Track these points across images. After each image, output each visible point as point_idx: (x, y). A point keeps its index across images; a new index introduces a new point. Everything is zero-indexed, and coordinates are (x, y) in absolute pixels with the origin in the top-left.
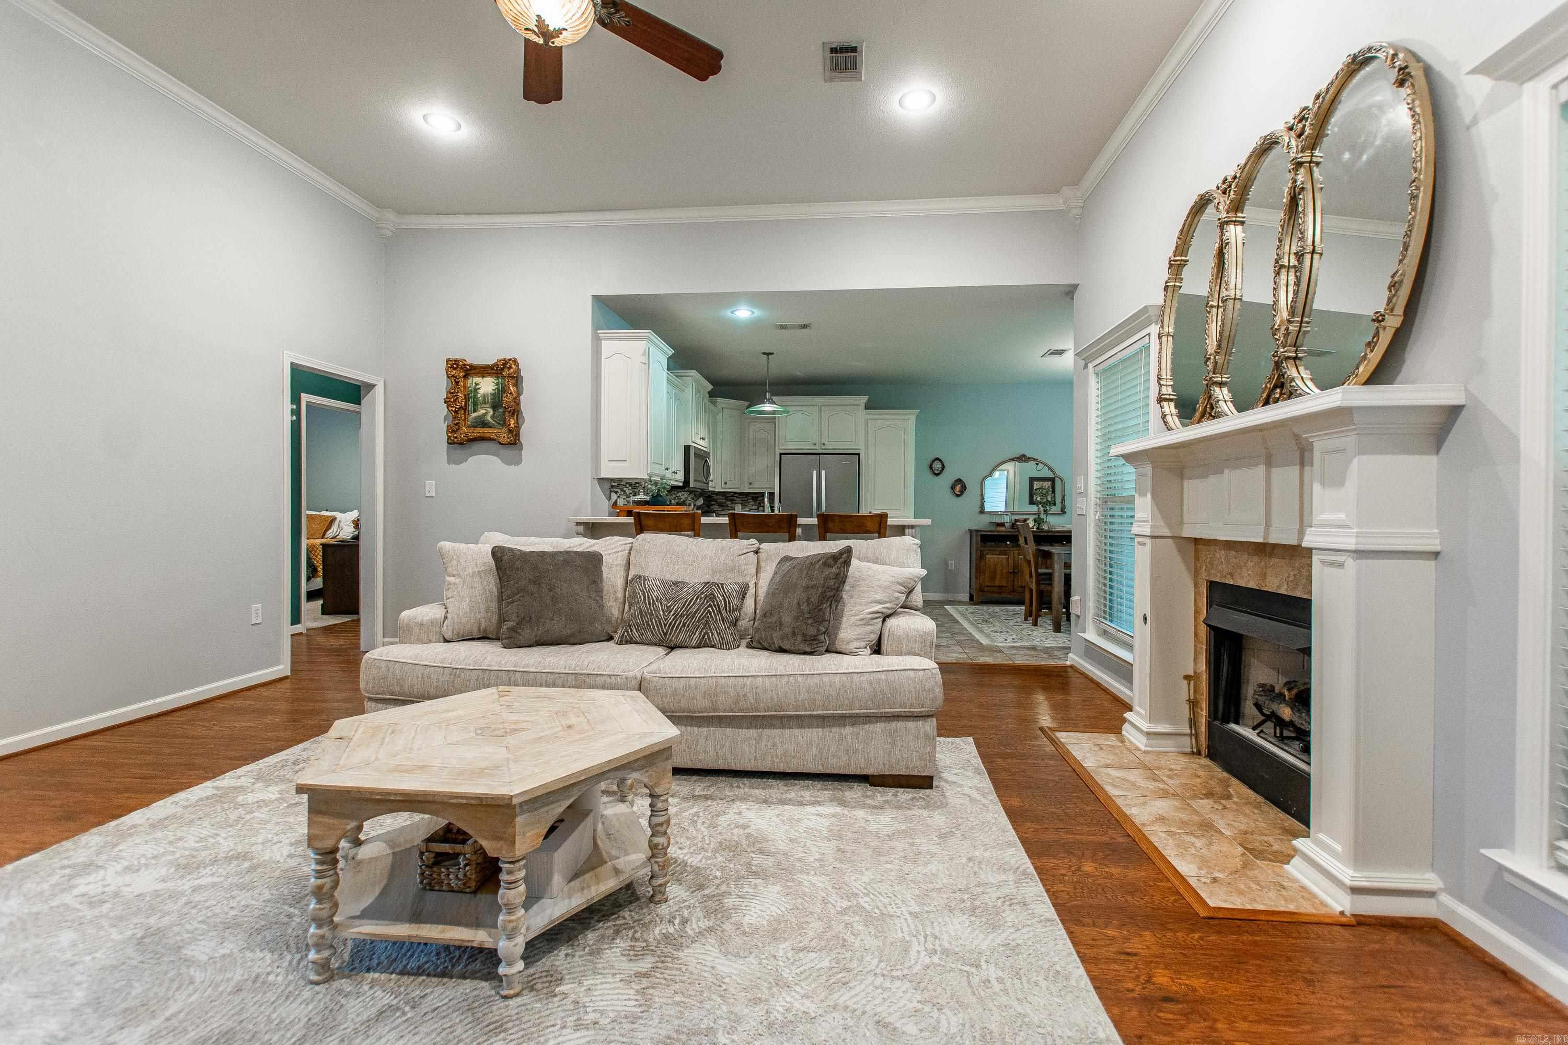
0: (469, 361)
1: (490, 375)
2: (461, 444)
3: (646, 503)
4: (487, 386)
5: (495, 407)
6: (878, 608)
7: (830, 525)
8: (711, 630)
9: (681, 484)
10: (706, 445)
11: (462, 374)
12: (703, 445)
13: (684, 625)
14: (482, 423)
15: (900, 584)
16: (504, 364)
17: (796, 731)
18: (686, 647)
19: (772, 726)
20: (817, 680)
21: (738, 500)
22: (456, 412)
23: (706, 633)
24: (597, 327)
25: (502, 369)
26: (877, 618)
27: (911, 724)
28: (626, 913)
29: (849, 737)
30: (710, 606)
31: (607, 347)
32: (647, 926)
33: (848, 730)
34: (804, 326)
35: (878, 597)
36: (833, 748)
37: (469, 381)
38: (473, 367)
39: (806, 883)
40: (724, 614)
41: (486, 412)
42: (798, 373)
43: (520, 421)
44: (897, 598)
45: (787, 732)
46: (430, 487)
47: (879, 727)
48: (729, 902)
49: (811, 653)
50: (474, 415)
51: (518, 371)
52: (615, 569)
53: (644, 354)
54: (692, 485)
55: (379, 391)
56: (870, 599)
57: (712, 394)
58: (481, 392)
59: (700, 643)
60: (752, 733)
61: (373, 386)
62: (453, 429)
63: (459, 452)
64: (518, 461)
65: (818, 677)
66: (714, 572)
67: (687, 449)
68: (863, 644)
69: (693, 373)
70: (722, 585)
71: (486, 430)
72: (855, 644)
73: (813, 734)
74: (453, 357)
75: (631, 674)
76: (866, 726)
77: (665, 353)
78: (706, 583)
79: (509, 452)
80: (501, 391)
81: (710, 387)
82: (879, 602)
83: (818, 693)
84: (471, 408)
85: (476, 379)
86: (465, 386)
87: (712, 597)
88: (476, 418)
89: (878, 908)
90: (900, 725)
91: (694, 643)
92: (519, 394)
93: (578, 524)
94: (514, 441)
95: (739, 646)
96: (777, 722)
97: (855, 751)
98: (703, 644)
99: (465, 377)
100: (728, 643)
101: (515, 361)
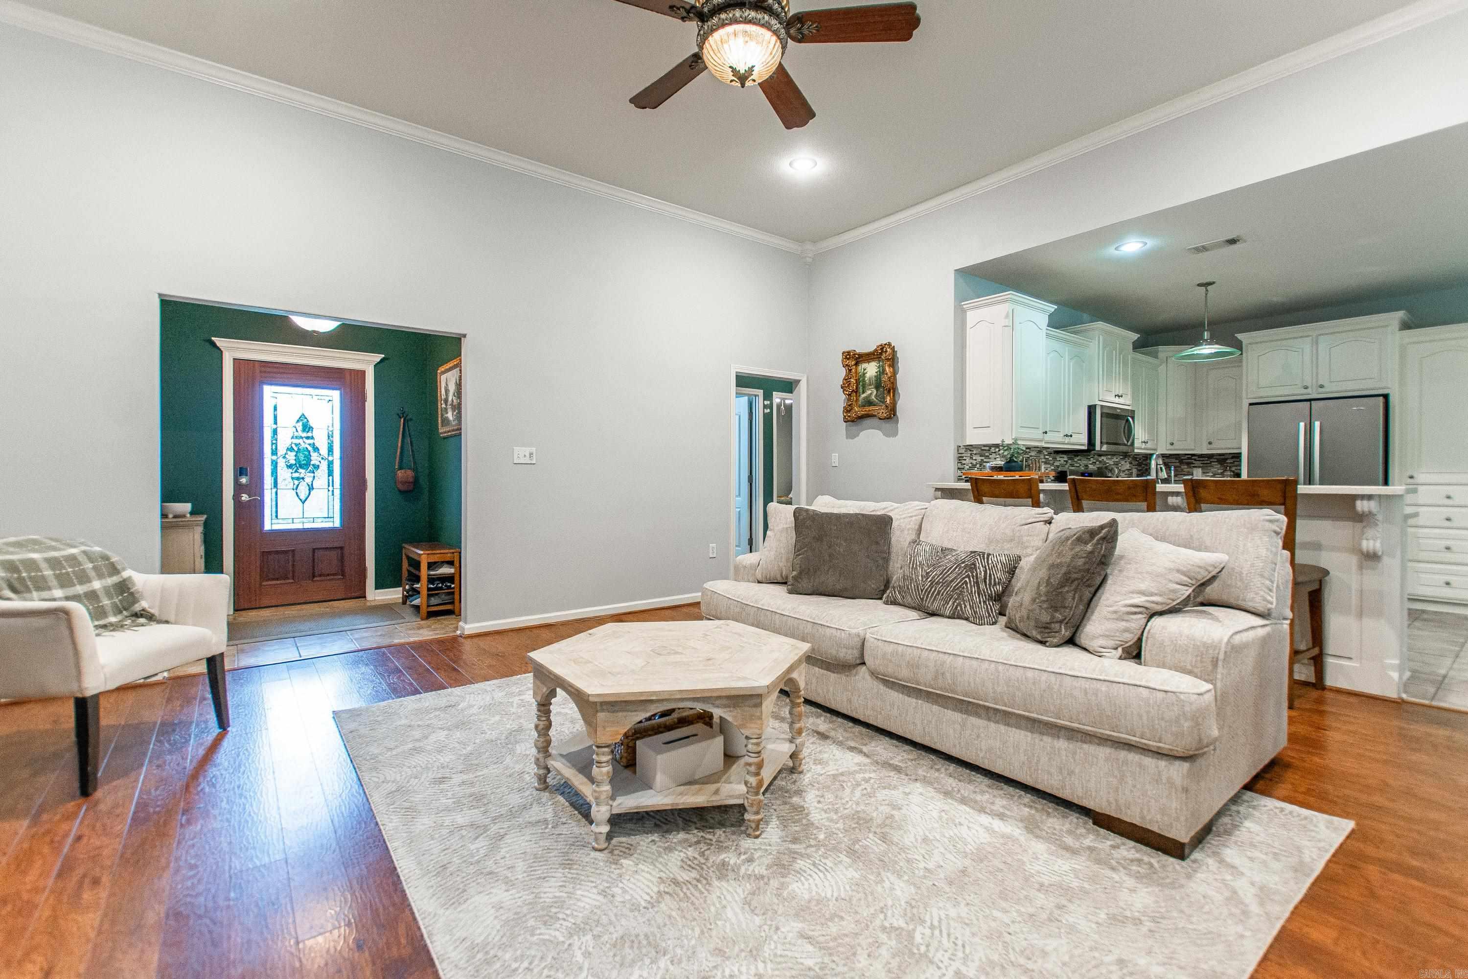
0: (858, 351)
1: (873, 360)
2: (853, 421)
3: (999, 469)
4: (871, 369)
5: (877, 387)
6: (1139, 600)
7: (1203, 493)
8: (964, 600)
9: (1085, 448)
10: (1128, 402)
11: (853, 363)
12: (1124, 403)
13: (938, 593)
14: (869, 402)
15: (1184, 574)
16: (882, 349)
17: (1002, 728)
18: (938, 615)
19: (978, 715)
20: (1019, 673)
21: (1197, 463)
22: (849, 395)
23: (959, 604)
24: (961, 298)
25: (881, 354)
26: (1135, 613)
27: (1149, 762)
28: (719, 832)
29: (1064, 753)
30: (968, 576)
31: (972, 317)
32: (721, 848)
33: (1062, 744)
34: (1232, 242)
35: (1143, 586)
36: (1044, 759)
37: (859, 368)
38: (861, 356)
39: (887, 884)
40: (982, 586)
41: (871, 392)
42: (1275, 299)
43: (897, 396)
44: (1174, 591)
45: (992, 725)
46: (835, 458)
47: (1103, 752)
48: (800, 864)
49: (1042, 643)
50: (863, 396)
51: (894, 351)
52: (906, 532)
53: (1007, 316)
54: (1098, 447)
55: (803, 386)
56: (1132, 588)
57: (1138, 346)
58: (868, 375)
59: (954, 613)
60: (957, 716)
61: (799, 381)
62: (848, 410)
63: (854, 428)
64: (895, 433)
65: (1021, 670)
66: (991, 541)
67: (1091, 410)
68: (1112, 643)
69: (1100, 325)
70: (989, 555)
71: (871, 408)
72: (1102, 642)
73: (1020, 737)
74: (847, 350)
75: (854, 631)
76: (1085, 746)
77: (1044, 311)
78: (972, 552)
79: (887, 425)
80: (882, 372)
81: (1135, 336)
82: (1143, 593)
83: (1019, 689)
84: (861, 390)
85: (864, 365)
86: (856, 372)
87: (973, 567)
88: (864, 398)
89: (928, 946)
90: (1133, 757)
91: (948, 613)
92: (895, 373)
93: (937, 489)
94: (891, 414)
95: (994, 623)
96: (982, 712)
97: (1071, 773)
98: (955, 615)
99: (856, 364)
100: (981, 618)
101: (889, 344)
